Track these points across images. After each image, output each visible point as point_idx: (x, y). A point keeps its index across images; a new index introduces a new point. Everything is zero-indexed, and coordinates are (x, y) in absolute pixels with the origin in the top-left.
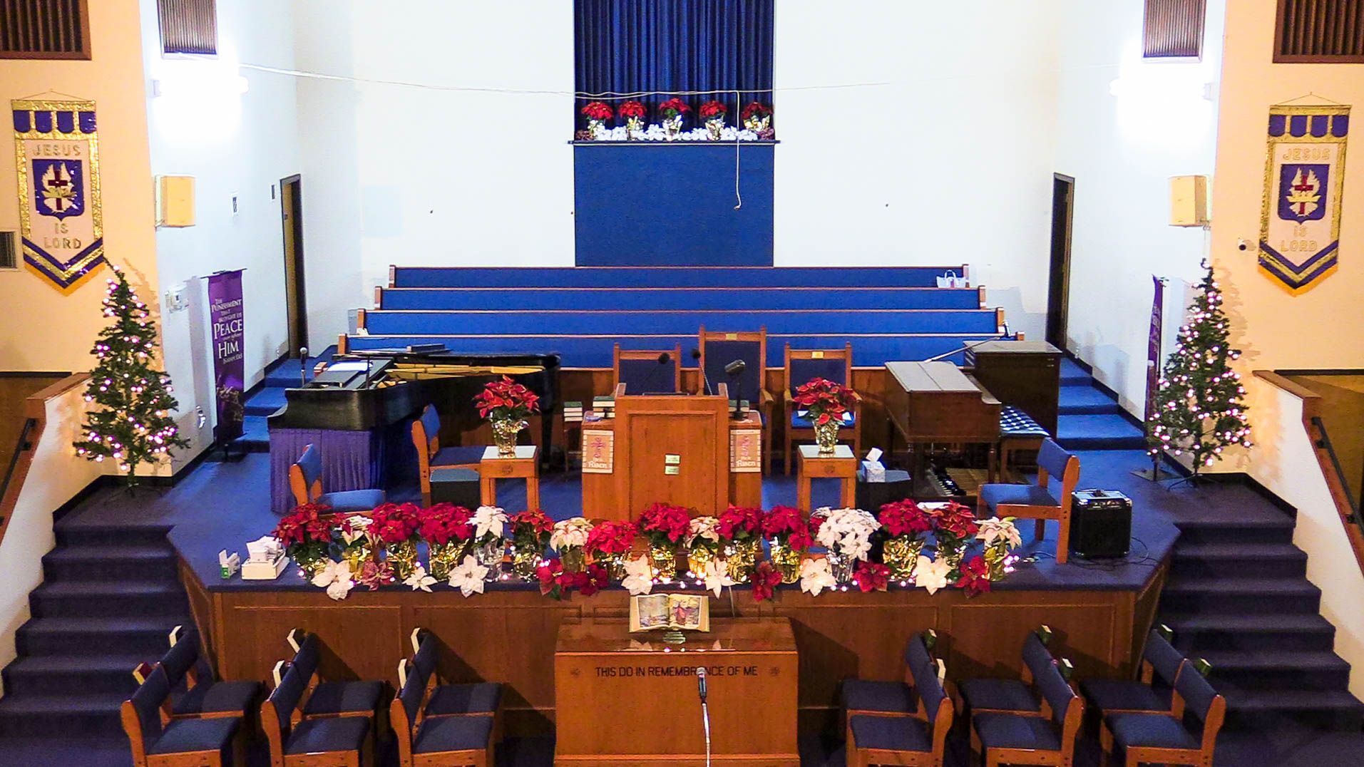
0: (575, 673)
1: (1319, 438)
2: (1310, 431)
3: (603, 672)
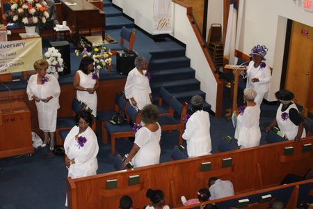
1: (193, 20)
2: (189, 19)
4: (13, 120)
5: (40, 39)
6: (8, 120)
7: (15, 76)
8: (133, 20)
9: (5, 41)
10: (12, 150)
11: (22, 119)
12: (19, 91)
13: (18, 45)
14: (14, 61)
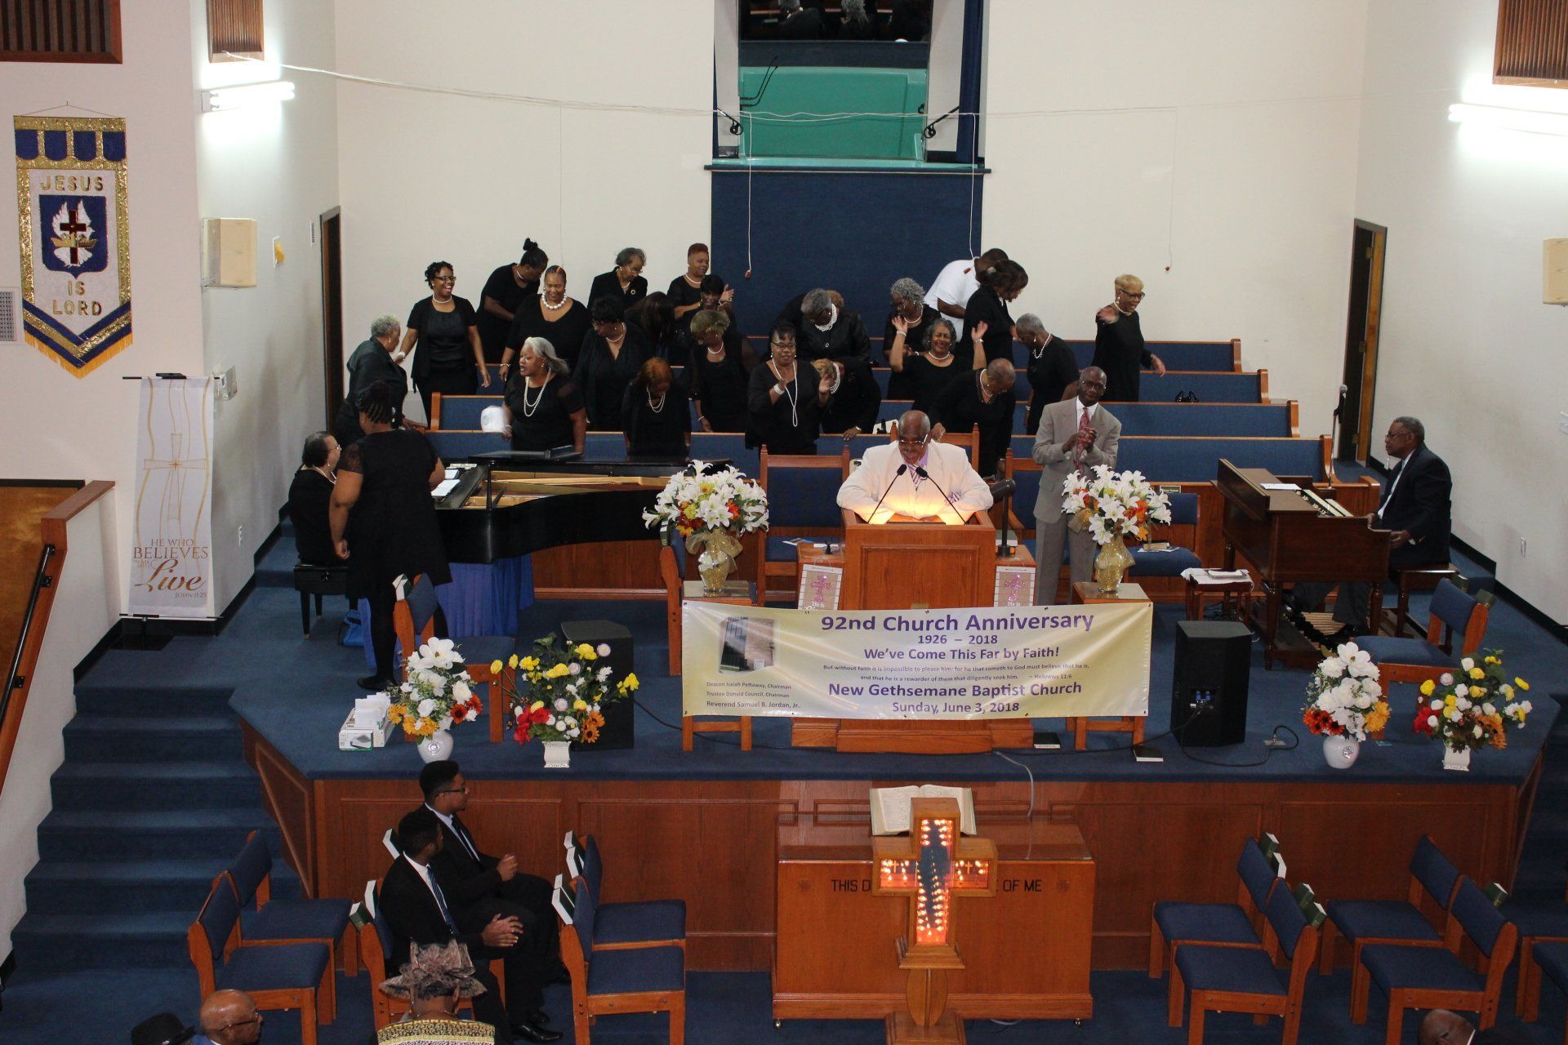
0: (804, 887)
3: (840, 885)
4: (1032, 886)
5: (1147, 609)
6: (1013, 885)
7: (1045, 731)
8: (1490, 565)
9: (1024, 603)
10: (1016, 996)
11: (1063, 886)
12: (1055, 785)
13: (1068, 621)
14: (1049, 677)
